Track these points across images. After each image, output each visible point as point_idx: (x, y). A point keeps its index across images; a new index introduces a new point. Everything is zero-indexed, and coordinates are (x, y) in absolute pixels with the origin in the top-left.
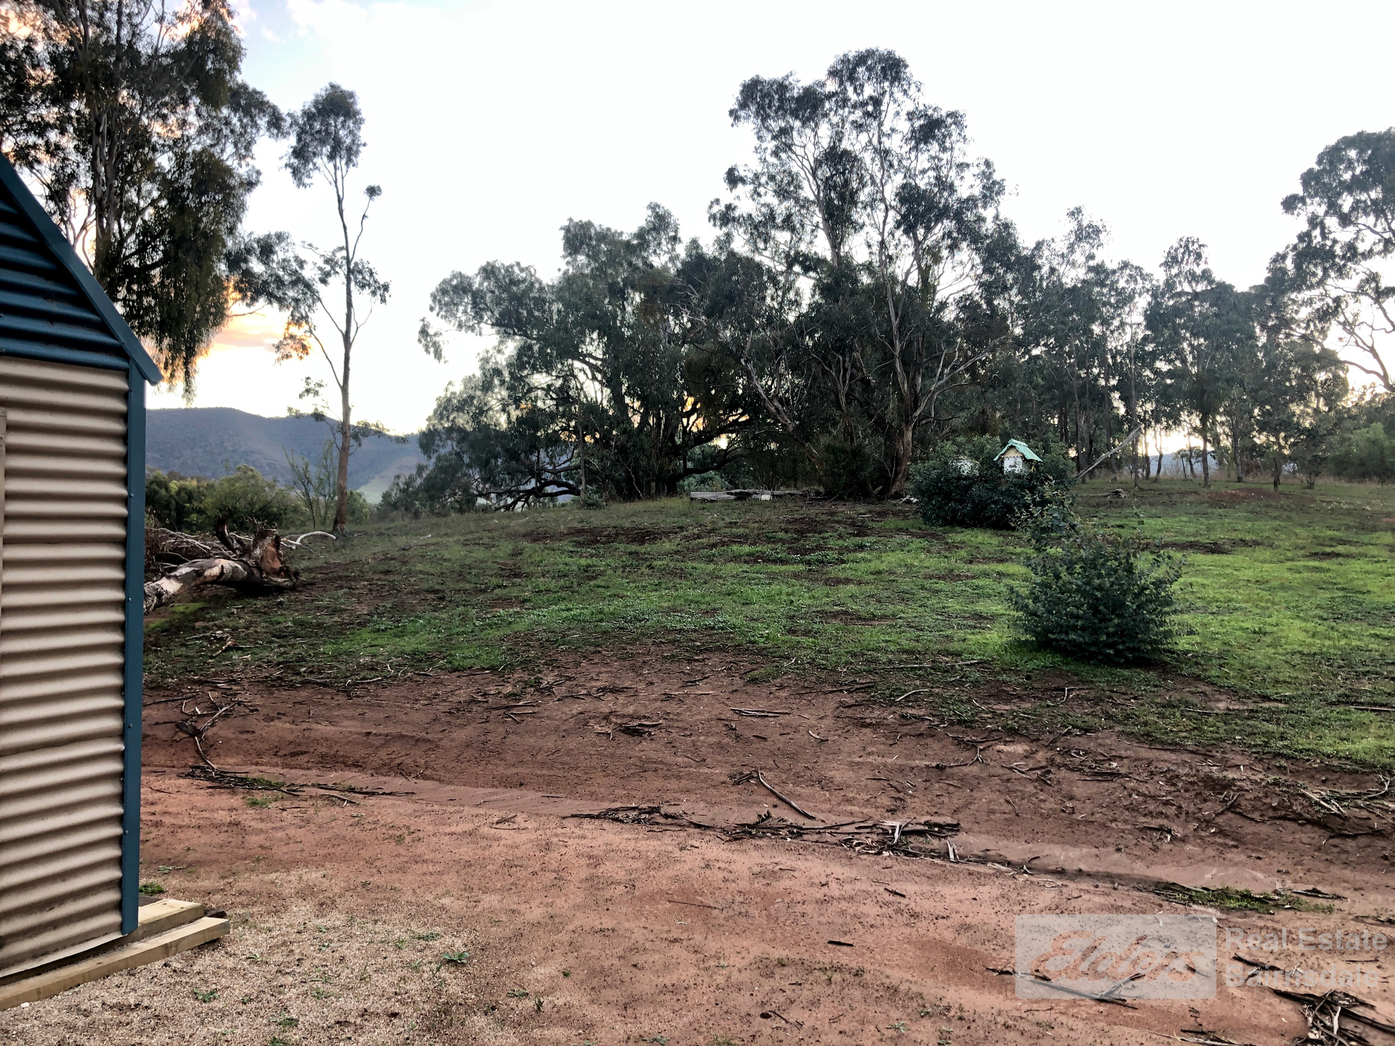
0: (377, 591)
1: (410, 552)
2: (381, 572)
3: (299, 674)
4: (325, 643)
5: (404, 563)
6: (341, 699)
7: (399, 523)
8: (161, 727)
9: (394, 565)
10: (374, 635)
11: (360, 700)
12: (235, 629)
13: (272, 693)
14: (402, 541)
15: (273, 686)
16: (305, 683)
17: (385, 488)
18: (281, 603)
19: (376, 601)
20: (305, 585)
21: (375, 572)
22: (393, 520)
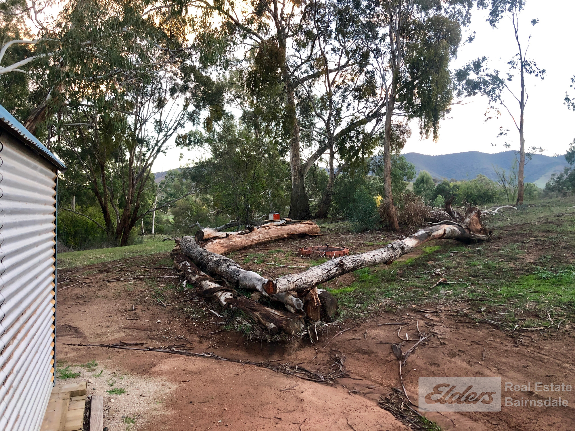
0: (540, 245)
1: (562, 218)
2: (544, 231)
3: (480, 312)
4: (502, 285)
5: (559, 225)
6: (509, 345)
7: (554, 199)
8: (383, 346)
9: (552, 227)
10: (537, 282)
11: (524, 349)
12: (448, 268)
13: (458, 329)
14: (557, 210)
15: (460, 322)
16: (483, 322)
17: (547, 182)
18: (479, 251)
19: (540, 253)
20: (495, 239)
21: (539, 232)
22: (551, 198)
